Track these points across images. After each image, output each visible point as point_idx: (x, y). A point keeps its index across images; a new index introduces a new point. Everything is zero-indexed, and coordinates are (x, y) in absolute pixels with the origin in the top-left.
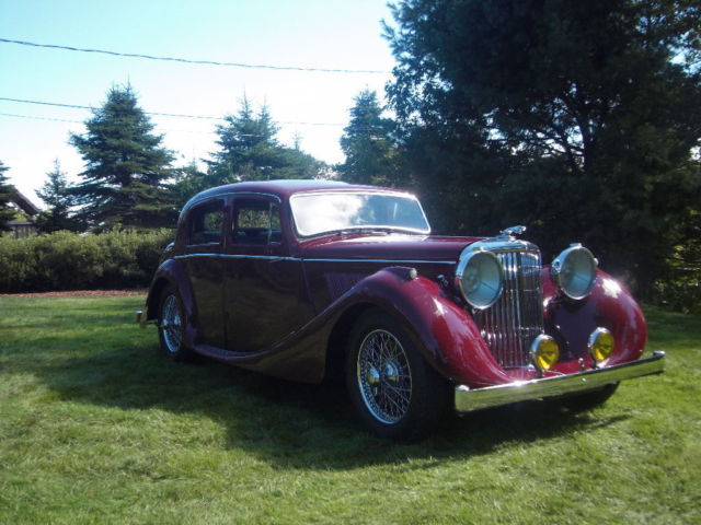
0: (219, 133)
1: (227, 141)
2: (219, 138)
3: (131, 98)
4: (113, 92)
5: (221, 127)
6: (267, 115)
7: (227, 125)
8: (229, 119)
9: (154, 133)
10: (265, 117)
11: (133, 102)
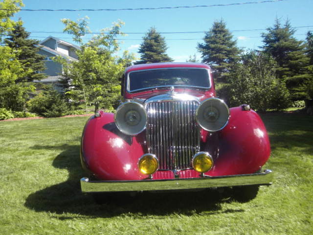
0: (263, 36)
1: (267, 40)
2: (263, 39)
3: (223, 25)
4: (215, 23)
5: (264, 34)
6: (289, 25)
7: (267, 32)
8: (269, 29)
9: (233, 40)
10: (288, 26)
11: (223, 27)
